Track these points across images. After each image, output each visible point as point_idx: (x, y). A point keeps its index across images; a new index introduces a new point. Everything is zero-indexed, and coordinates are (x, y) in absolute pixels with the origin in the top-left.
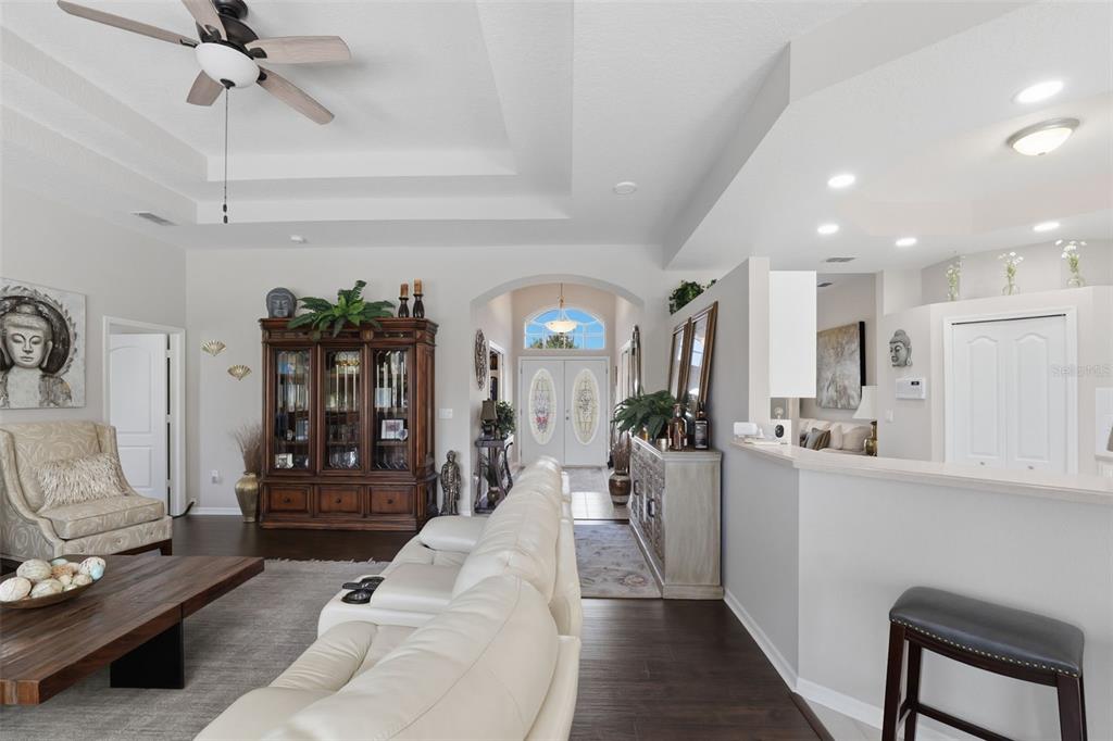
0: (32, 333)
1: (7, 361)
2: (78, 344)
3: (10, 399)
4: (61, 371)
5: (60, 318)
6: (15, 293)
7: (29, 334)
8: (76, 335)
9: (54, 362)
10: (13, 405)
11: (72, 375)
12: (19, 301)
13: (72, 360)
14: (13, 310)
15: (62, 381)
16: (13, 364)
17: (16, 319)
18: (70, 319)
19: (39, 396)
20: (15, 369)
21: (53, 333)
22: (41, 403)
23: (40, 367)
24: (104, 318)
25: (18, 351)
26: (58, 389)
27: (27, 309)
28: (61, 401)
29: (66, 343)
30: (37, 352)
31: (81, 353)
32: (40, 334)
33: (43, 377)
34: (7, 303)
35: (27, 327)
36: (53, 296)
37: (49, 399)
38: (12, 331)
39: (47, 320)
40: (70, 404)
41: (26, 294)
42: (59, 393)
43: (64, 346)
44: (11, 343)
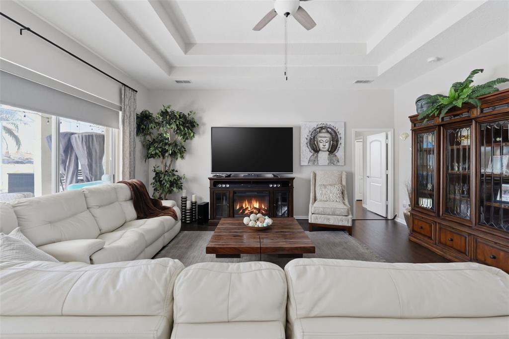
0: (326, 139)
1: (318, 149)
2: (342, 141)
3: (319, 162)
4: (335, 152)
5: (335, 132)
6: (320, 126)
7: (324, 139)
8: (341, 138)
9: (333, 149)
10: (320, 164)
11: (340, 153)
12: (322, 128)
13: (339, 147)
14: (320, 132)
15: (336, 156)
16: (320, 150)
17: (321, 135)
18: (338, 132)
19: (328, 161)
20: (320, 152)
21: (333, 138)
22: (329, 164)
23: (328, 151)
24: (353, 129)
25: (321, 145)
26: (334, 158)
27: (324, 131)
28: (335, 163)
29: (337, 141)
30: (327, 145)
31: (343, 145)
32: (328, 139)
33: (329, 154)
34: (318, 130)
35: (324, 137)
36: (332, 124)
37: (331, 162)
38: (320, 139)
39: (330, 133)
40: (338, 164)
41: (324, 125)
42: (335, 160)
43: (336, 142)
44: (319, 143)
